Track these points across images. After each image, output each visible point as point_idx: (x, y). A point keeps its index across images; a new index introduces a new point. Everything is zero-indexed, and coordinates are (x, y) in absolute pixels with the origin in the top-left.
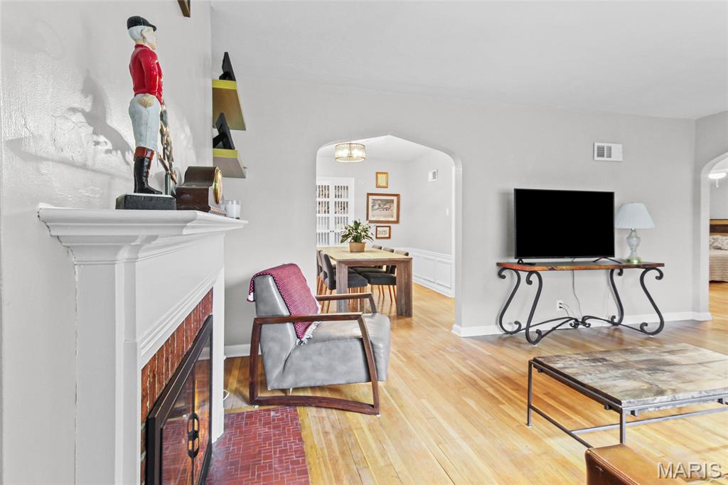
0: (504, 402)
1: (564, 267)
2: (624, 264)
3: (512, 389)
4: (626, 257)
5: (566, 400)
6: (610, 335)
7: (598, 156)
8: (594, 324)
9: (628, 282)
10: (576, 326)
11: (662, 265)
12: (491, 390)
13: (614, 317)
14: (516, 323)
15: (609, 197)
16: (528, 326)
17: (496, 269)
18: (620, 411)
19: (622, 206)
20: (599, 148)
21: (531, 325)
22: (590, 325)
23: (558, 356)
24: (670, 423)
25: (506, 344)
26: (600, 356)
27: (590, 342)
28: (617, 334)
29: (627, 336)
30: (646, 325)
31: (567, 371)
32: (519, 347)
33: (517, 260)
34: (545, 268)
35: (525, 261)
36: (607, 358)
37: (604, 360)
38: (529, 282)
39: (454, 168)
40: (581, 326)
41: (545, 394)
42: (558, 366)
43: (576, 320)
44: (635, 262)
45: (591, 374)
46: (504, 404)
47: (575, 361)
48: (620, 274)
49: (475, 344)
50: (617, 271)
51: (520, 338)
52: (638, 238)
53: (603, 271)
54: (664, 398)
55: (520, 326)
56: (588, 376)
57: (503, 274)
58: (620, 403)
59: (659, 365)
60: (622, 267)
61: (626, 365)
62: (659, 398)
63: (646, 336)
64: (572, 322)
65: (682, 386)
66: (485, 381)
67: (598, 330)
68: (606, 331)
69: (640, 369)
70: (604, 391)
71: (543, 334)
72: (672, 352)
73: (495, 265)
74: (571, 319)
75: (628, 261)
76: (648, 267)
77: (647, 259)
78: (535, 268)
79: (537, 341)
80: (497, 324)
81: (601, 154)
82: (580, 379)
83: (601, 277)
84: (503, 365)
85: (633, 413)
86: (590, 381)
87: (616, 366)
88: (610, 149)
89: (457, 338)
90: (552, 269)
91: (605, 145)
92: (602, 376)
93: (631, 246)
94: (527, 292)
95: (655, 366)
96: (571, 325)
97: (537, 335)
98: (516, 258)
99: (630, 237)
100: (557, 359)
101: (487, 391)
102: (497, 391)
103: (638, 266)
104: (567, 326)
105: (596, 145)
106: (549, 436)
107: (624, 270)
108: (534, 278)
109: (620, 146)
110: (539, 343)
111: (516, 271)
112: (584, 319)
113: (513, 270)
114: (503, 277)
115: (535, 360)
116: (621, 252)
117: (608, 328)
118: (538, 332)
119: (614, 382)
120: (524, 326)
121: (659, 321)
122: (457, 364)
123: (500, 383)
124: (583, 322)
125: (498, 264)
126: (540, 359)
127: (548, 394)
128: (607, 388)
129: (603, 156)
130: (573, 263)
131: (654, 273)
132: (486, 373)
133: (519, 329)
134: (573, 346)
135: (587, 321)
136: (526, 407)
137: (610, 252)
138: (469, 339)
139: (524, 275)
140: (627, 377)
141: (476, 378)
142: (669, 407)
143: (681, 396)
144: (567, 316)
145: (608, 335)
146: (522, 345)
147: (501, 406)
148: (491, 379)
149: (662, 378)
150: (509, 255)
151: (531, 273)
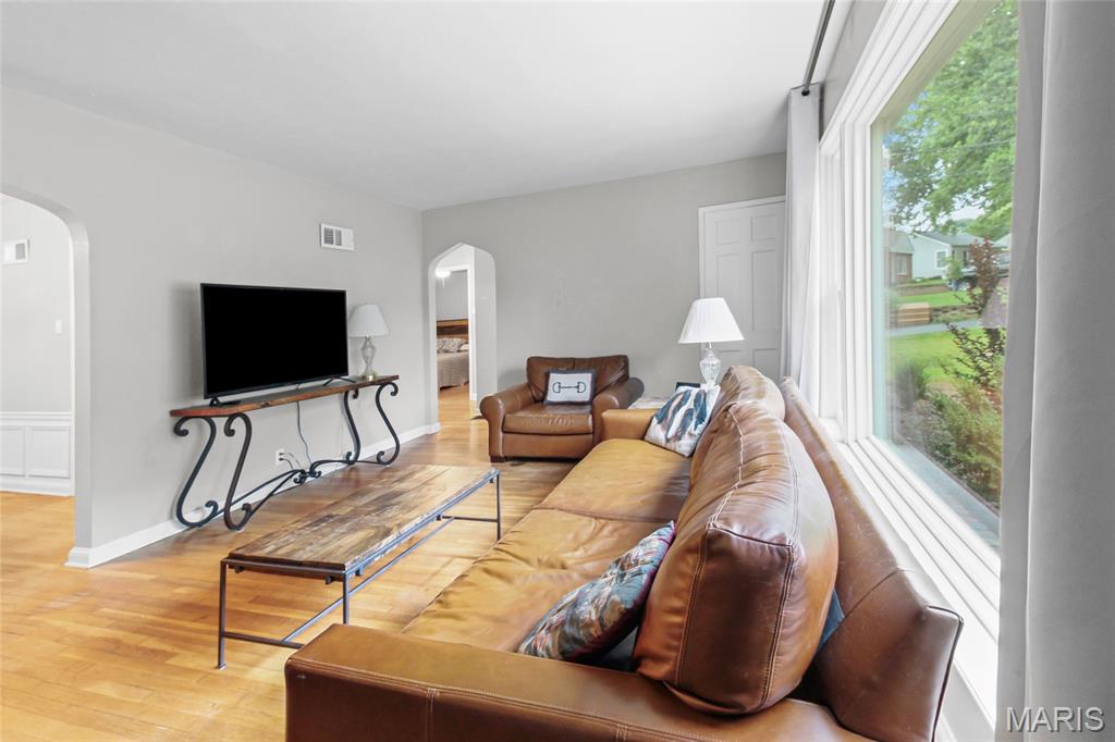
0: (177, 650)
1: (283, 400)
2: (359, 382)
3: (195, 621)
4: (361, 373)
5: (282, 596)
6: (346, 479)
7: (326, 242)
8: (325, 470)
9: (363, 405)
10: (301, 481)
11: (396, 377)
12: (152, 643)
13: (349, 454)
14: (208, 504)
15: (339, 297)
16: (229, 503)
17: (170, 422)
18: (343, 579)
19: (354, 309)
20: (326, 230)
21: (233, 500)
22: (320, 473)
23: (269, 536)
24: (400, 565)
25: (190, 546)
26: (325, 513)
27: (320, 497)
28: (353, 474)
29: (363, 475)
30: (382, 453)
31: (279, 554)
32: (212, 543)
33: (208, 401)
34: (255, 405)
35: (222, 399)
36: (334, 513)
37: (330, 516)
38: (230, 432)
39: (70, 240)
40: (309, 479)
41: (251, 602)
42: (266, 551)
43: (303, 472)
44: (371, 378)
45: (311, 544)
46: (176, 654)
47: (292, 533)
48: (355, 396)
49: (121, 570)
50: (351, 393)
51: (216, 527)
52: (373, 348)
53: (337, 396)
54: (389, 539)
55: (216, 506)
56: (309, 548)
57: (183, 427)
58: (342, 567)
59: (388, 499)
60: (356, 387)
61: (355, 513)
62: (385, 542)
63: (384, 467)
64: (297, 476)
65: (407, 516)
66: (138, 631)
67: (332, 477)
68: (340, 476)
69: (369, 513)
70: (326, 561)
71: (253, 508)
72: (401, 480)
73: (168, 415)
74: (295, 472)
75: (364, 378)
76: (383, 382)
77: (383, 373)
78: (240, 409)
79: (244, 522)
80: (171, 518)
81: (329, 240)
82: (296, 557)
83: (333, 404)
84: (180, 585)
85: (358, 573)
86: (310, 554)
87: (343, 520)
88: (339, 233)
89: (80, 575)
90: (267, 405)
91: (334, 228)
92: (325, 540)
93: (366, 358)
94: (226, 449)
95: (384, 503)
96: (295, 481)
97: (244, 512)
98: (206, 398)
99: (364, 348)
100: (267, 540)
101: (142, 648)
102: (164, 637)
103: (373, 383)
104: (291, 483)
105: (323, 226)
106: (252, 665)
107: (360, 390)
108: (238, 425)
109: (351, 231)
110: (246, 525)
111: (208, 419)
112: (313, 466)
113: (203, 417)
114: (185, 433)
115: (232, 556)
116: (356, 368)
117: (343, 470)
118: (246, 507)
119: (340, 542)
120: (221, 505)
121: (395, 445)
122: (71, 627)
123: (170, 621)
124: (312, 473)
125: (174, 413)
126: (240, 552)
127: (257, 600)
128: (330, 554)
129: (332, 243)
130: (297, 391)
131: (389, 388)
132: (143, 616)
133: (214, 513)
134: (298, 510)
135: (317, 470)
136: (216, 639)
137: (342, 369)
138: (110, 566)
139: (220, 423)
140: (353, 530)
141: (119, 634)
142: (395, 547)
143: (406, 528)
144: (290, 469)
145: (343, 480)
146: (218, 538)
147: (171, 662)
148: (153, 623)
149: (390, 515)
150: (194, 395)
151: (232, 417)
